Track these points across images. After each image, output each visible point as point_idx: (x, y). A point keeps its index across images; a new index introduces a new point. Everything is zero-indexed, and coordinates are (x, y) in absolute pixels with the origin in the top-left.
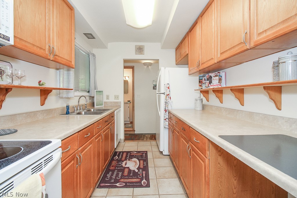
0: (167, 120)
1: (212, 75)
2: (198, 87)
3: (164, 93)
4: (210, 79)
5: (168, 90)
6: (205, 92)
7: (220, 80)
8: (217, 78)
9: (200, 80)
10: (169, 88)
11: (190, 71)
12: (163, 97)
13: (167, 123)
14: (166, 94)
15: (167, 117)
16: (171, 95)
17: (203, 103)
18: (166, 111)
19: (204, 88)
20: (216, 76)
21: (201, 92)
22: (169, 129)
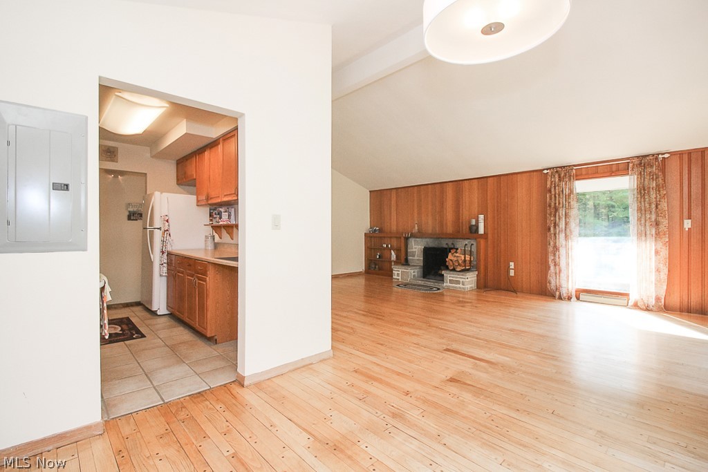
0: (164, 265)
1: (222, 210)
2: (208, 222)
3: (160, 229)
4: (220, 214)
5: (167, 224)
6: (217, 228)
7: (229, 216)
8: (227, 213)
9: (210, 213)
10: (167, 221)
11: (198, 201)
12: (158, 234)
13: (165, 269)
14: (162, 229)
15: (165, 261)
16: (171, 231)
17: (216, 241)
18: (163, 253)
19: (215, 224)
20: (225, 212)
21: (212, 227)
22: (168, 277)
